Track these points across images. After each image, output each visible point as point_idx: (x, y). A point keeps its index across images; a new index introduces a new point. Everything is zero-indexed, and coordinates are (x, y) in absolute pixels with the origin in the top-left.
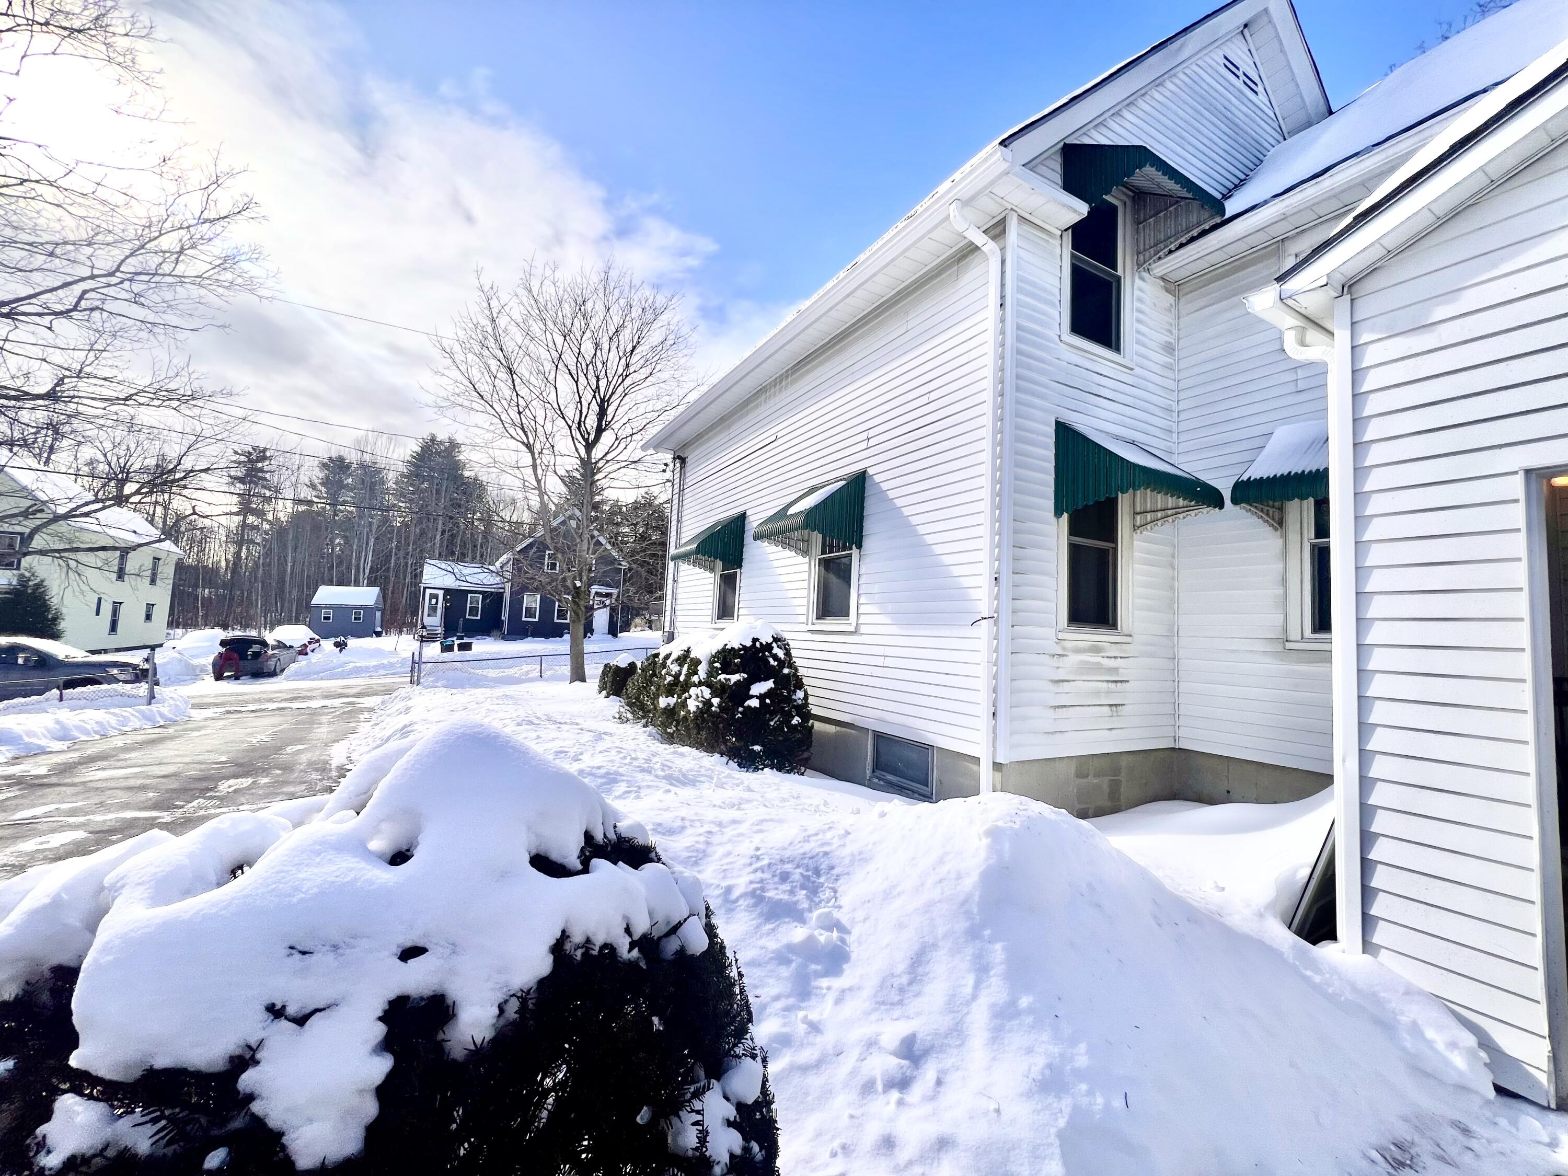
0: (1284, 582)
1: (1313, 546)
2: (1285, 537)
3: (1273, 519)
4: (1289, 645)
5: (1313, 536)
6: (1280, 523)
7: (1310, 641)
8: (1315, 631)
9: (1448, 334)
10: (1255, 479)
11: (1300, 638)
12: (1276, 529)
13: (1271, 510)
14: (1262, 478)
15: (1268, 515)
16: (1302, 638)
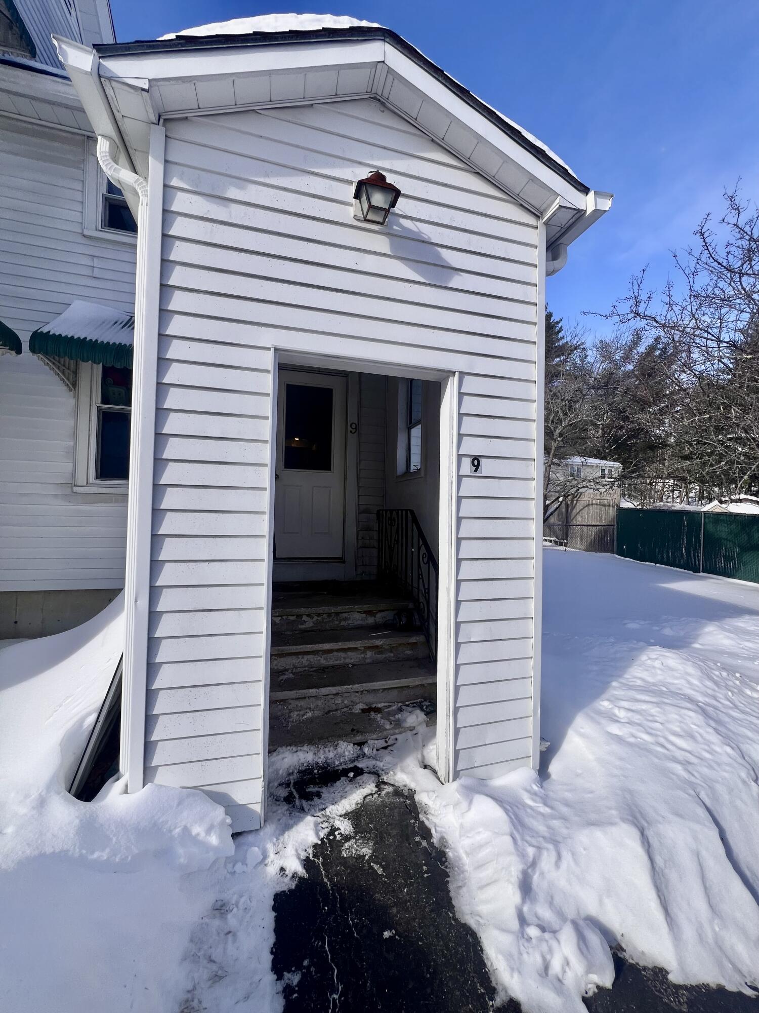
0: (75, 435)
1: (99, 409)
2: (77, 397)
3: (68, 379)
4: (76, 489)
5: (100, 402)
6: (73, 385)
7: (93, 485)
8: (97, 478)
9: (237, 214)
10: (54, 335)
11: (85, 484)
12: (71, 390)
13: (67, 371)
14: (60, 335)
15: (64, 374)
16: (87, 483)
